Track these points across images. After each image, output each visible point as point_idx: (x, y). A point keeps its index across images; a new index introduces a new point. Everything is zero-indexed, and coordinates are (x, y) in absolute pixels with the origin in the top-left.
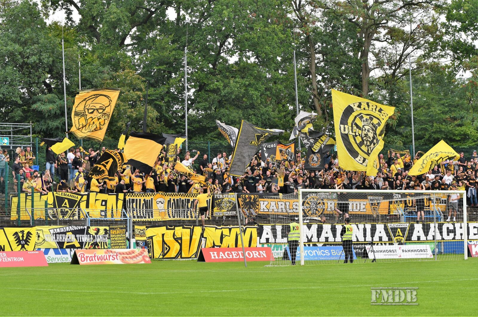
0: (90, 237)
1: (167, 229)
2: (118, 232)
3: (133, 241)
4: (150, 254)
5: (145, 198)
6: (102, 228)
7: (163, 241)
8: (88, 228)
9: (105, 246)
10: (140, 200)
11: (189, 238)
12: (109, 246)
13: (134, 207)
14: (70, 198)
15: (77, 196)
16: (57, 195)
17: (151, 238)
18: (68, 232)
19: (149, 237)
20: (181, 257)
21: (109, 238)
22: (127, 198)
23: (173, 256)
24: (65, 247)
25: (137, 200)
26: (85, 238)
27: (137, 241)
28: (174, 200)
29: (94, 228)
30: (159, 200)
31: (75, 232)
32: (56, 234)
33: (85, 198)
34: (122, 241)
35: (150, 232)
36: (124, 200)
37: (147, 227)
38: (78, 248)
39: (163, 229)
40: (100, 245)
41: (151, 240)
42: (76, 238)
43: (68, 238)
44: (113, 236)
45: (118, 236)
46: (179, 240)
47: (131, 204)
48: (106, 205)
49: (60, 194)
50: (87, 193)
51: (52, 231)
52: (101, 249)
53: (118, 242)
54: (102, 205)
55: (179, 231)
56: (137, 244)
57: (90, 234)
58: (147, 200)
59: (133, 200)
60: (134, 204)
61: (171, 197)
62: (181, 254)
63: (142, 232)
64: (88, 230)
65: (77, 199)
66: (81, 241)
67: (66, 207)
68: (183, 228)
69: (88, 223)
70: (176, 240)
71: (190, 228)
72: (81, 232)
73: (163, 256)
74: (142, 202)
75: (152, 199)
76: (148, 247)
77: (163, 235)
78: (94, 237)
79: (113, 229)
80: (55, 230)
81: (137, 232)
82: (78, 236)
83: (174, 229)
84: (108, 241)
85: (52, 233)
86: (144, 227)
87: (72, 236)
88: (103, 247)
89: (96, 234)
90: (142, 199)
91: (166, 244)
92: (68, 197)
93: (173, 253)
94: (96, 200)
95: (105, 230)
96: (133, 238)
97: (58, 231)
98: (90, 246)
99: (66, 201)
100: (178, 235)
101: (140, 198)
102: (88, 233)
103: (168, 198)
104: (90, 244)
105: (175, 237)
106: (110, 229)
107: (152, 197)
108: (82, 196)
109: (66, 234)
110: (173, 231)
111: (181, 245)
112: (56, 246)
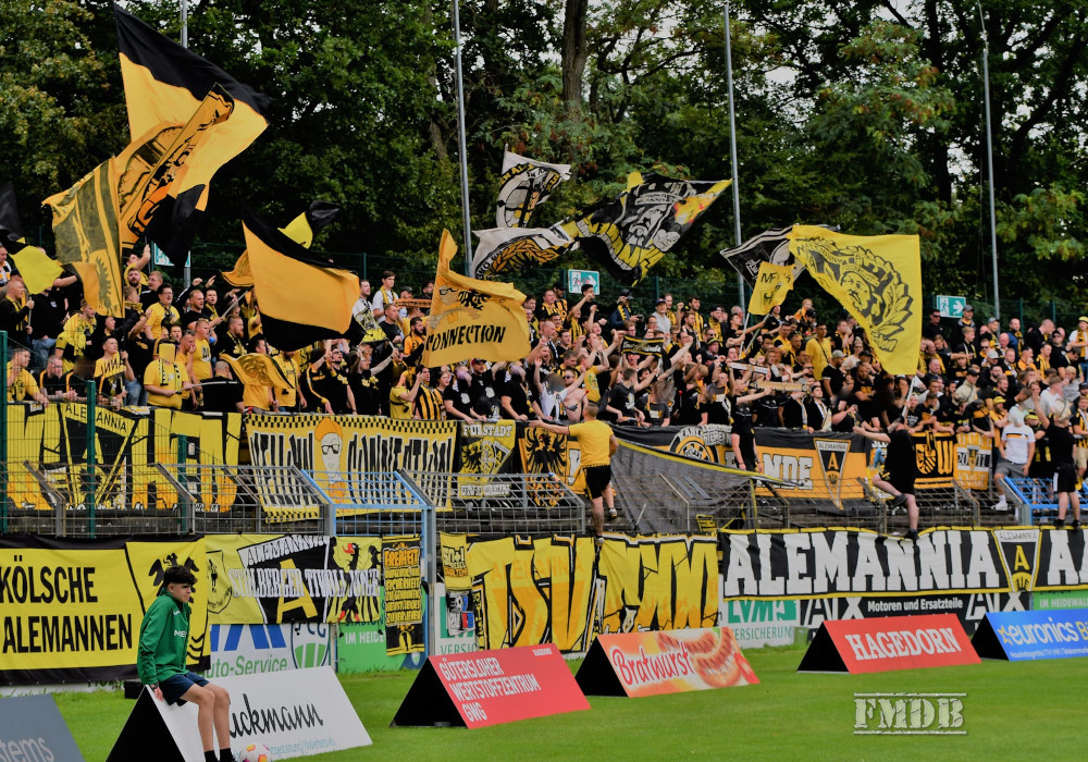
0: (339, 577)
2: (404, 558)
3: (439, 591)
4: (482, 642)
6: (364, 542)
7: (509, 590)
8: (332, 542)
9: (374, 613)
11: (566, 578)
12: (382, 612)
17: (482, 579)
18: (285, 557)
19: (476, 578)
21: (381, 582)
24: (279, 617)
26: (328, 584)
27: (448, 591)
29: (346, 541)
31: (301, 561)
32: (255, 566)
34: (411, 595)
35: (478, 558)
37: (470, 540)
40: (360, 607)
41: (481, 588)
42: (306, 582)
43: (287, 582)
44: (391, 574)
45: (402, 572)
46: (543, 588)
51: (245, 555)
55: (543, 553)
56: (449, 602)
57: (338, 568)
62: (550, 638)
63: (459, 557)
64: (331, 552)
66: (318, 595)
68: (554, 543)
70: (538, 586)
71: (567, 543)
72: (317, 558)
73: (511, 645)
76: (476, 614)
77: (508, 568)
78: (348, 580)
81: (447, 558)
82: (308, 573)
83: (532, 546)
85: (246, 563)
89: (353, 566)
91: (517, 604)
95: (372, 549)
96: (439, 580)
97: (261, 554)
100: (542, 569)
104: (340, 604)
105: (537, 578)
106: (384, 546)
109: (279, 568)
110: (529, 554)
111: (549, 603)
112: (259, 615)
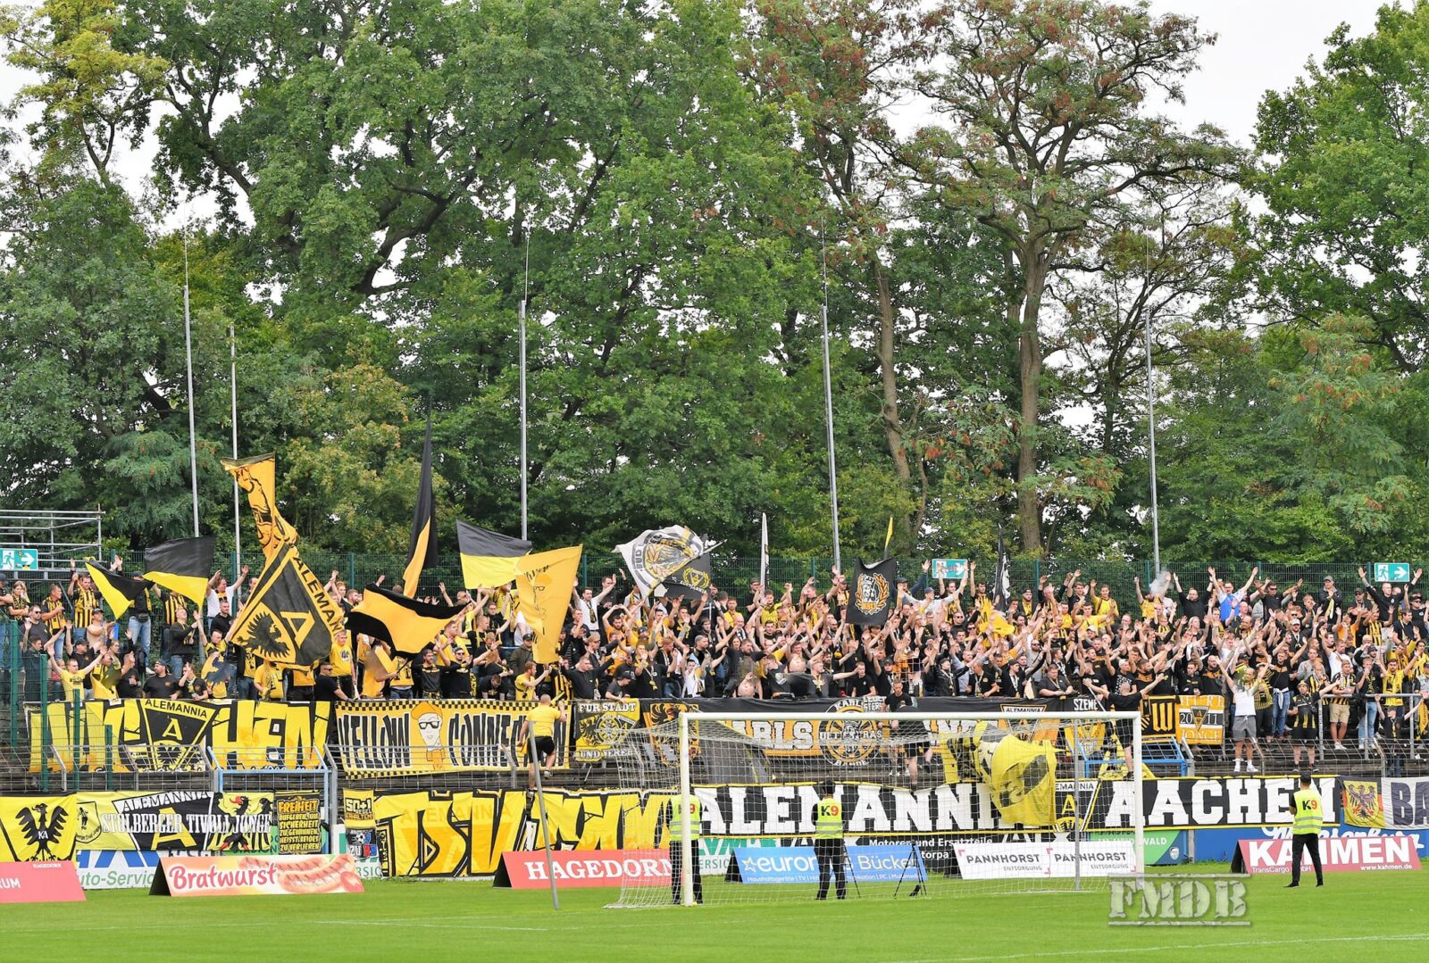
0: (223, 820)
1: (432, 798)
2: (298, 807)
3: (338, 830)
4: (385, 866)
5: (387, 713)
6: (255, 798)
7: (421, 829)
8: (218, 796)
9: (264, 845)
10: (374, 719)
11: (491, 821)
12: (274, 844)
13: (360, 737)
14: (186, 714)
15: (202, 709)
16: (148, 707)
17: (388, 821)
18: (165, 806)
19: (382, 820)
20: (469, 873)
21: (274, 823)
22: (340, 714)
23: (446, 870)
24: (154, 847)
25: (365, 718)
26: (209, 824)
27: (349, 829)
28: (467, 718)
29: (233, 795)
30: (426, 718)
31: (182, 808)
32: (131, 812)
33: (225, 714)
34: (308, 832)
35: (385, 806)
36: (332, 719)
37: (376, 794)
38: (189, 849)
39: (420, 800)
40: (249, 840)
41: (387, 828)
42: (186, 823)
43: (165, 822)
44: (286, 818)
45: (298, 816)
46: (462, 827)
47: (350, 729)
48: (282, 733)
49: (157, 704)
50: (229, 701)
51: (120, 805)
52: (254, 851)
53: (299, 832)
54: (271, 732)
55: (464, 803)
56: (350, 838)
57: (223, 813)
58: (394, 720)
59: (356, 720)
60: (359, 730)
61: (459, 711)
62: (469, 863)
63: (364, 806)
64: (216, 803)
65: (203, 718)
66: (197, 831)
67: (174, 739)
68: (476, 795)
69: (218, 785)
70: (456, 827)
71: (494, 796)
72: (200, 807)
73: (421, 869)
74: (381, 724)
75: (407, 716)
76: (380, 846)
77: (421, 814)
78: (233, 822)
79: (286, 798)
80: (129, 801)
81: (349, 806)
82: (190, 817)
83: (450, 798)
84: (271, 831)
85: (121, 810)
86: (370, 794)
87: (175, 820)
88: (257, 848)
89: (240, 812)
90: (380, 715)
91: (429, 839)
92: (178, 712)
93: (446, 863)
94: (256, 719)
95: (264, 801)
96: (339, 822)
97: (138, 804)
98: (221, 843)
99: (175, 722)
100: (461, 814)
101: (374, 713)
102: (217, 811)
103: (450, 713)
104: (223, 838)
105: (454, 820)
106: (277, 799)
107: (408, 710)
108: (218, 708)
109: (158, 814)
110: (447, 804)
111: (468, 839)
112: (131, 844)
